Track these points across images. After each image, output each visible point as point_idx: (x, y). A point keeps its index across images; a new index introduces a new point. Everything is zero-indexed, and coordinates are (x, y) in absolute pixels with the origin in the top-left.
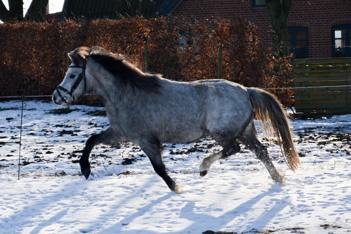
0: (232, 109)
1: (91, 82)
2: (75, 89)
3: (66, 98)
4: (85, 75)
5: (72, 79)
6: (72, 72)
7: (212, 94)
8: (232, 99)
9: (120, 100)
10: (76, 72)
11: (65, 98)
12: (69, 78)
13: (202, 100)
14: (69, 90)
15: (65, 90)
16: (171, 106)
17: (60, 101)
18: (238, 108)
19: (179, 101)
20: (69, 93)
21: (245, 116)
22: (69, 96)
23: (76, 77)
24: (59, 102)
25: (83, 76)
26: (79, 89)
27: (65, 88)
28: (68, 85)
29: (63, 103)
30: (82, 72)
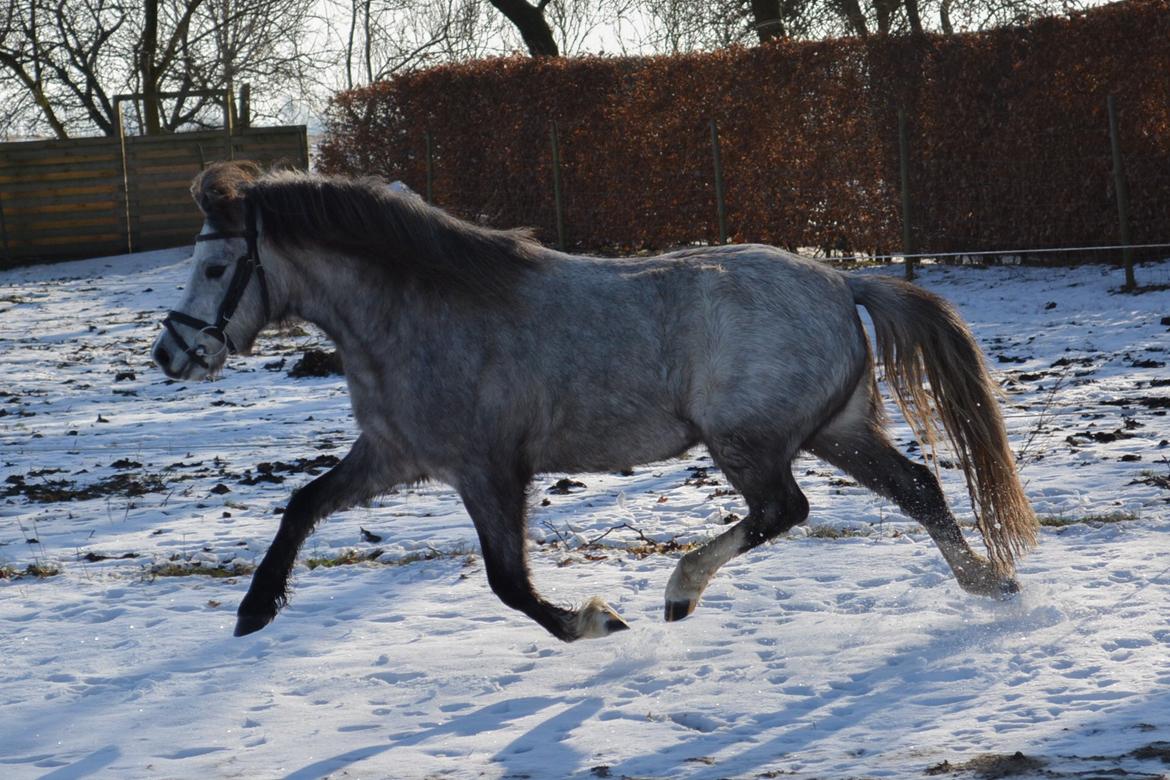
0: (784, 349)
1: (283, 282)
2: (230, 315)
3: (205, 352)
4: (258, 262)
5: (213, 282)
6: (210, 255)
7: (712, 294)
8: (787, 313)
9: (388, 329)
10: (226, 254)
11: (200, 352)
12: (204, 277)
13: (675, 319)
14: (211, 320)
15: (197, 324)
16: (569, 337)
17: (185, 365)
18: (806, 346)
19: (594, 322)
20: (210, 332)
21: (830, 379)
22: (212, 341)
23: (229, 273)
24: (183, 369)
25: (251, 263)
26: (243, 313)
27: (196, 314)
28: (205, 302)
29: (196, 369)
30: (246, 252)
